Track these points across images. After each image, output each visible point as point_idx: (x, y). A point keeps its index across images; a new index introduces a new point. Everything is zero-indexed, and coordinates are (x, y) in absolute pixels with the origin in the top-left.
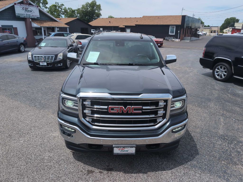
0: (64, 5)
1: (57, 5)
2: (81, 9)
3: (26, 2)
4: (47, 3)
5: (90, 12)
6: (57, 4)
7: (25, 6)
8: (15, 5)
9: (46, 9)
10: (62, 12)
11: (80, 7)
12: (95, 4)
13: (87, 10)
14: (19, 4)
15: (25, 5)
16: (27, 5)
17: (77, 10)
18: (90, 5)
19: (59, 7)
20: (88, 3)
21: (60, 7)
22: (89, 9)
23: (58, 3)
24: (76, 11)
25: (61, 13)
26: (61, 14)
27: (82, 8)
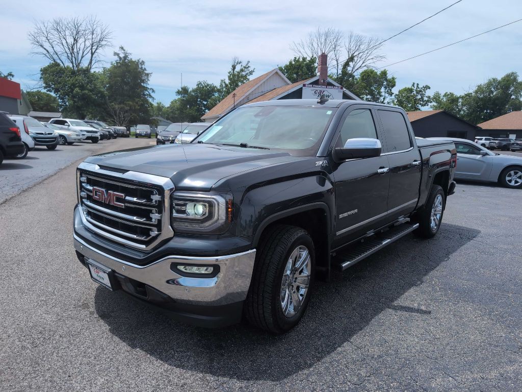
0: (429, 88)
1: (415, 89)
2: (473, 94)
3: (322, 81)
4: (394, 86)
5: (497, 98)
6: (416, 85)
7: (318, 88)
8: (304, 88)
9: (391, 98)
10: (422, 102)
11: (472, 90)
12: (515, 79)
13: (489, 95)
14: (310, 86)
15: (320, 86)
16: (324, 87)
17: (462, 98)
18: (499, 82)
19: (418, 92)
20: (494, 79)
21: (420, 91)
22: (494, 93)
23: (418, 84)
24: (460, 100)
25: (420, 104)
26: (420, 106)
27: (476, 92)
